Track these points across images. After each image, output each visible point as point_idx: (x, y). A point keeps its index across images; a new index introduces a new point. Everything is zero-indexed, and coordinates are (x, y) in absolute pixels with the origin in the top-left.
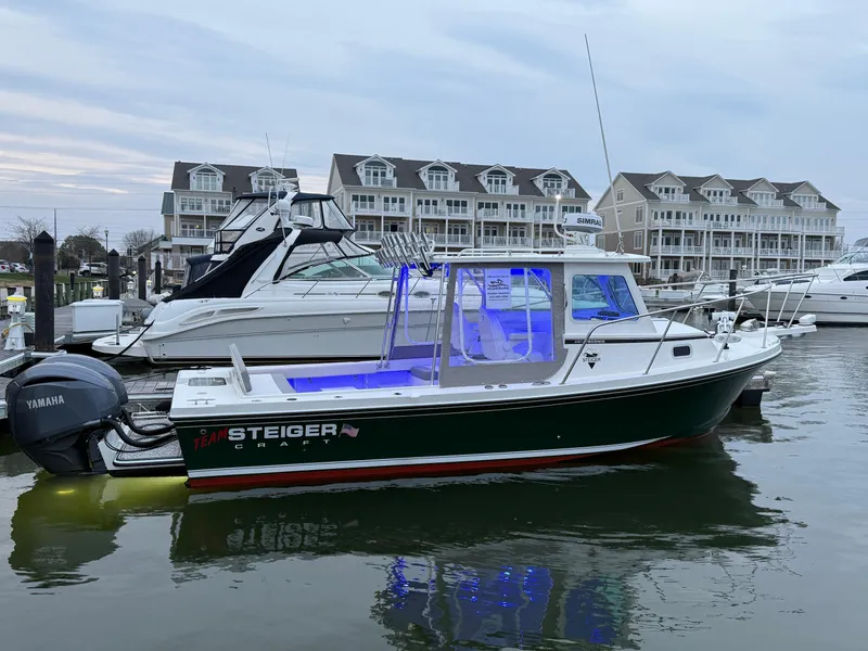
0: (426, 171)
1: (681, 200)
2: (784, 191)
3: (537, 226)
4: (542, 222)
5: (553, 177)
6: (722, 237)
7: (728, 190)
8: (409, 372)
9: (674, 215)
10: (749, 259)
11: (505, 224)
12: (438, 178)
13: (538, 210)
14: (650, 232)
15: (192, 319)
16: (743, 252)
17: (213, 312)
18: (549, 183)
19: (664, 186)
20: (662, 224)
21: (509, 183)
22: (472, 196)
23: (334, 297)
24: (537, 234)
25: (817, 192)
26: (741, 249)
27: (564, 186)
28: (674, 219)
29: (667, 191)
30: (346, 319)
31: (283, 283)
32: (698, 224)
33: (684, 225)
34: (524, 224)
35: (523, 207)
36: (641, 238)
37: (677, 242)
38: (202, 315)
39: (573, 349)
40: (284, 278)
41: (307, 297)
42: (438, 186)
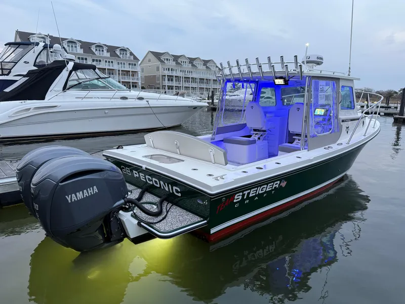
0: (66, 43)
1: (172, 64)
2: (206, 62)
3: (119, 71)
4: (121, 69)
5: (123, 50)
6: (187, 78)
7: (188, 61)
8: (222, 141)
9: (170, 70)
10: (196, 88)
11: (105, 69)
12: (72, 46)
13: (118, 64)
14: (162, 76)
15: (16, 113)
16: (194, 85)
17: (30, 108)
18: (122, 53)
19: (166, 58)
20: (166, 73)
21: (105, 51)
22: (89, 56)
23: (98, 100)
24: (119, 74)
25: (215, 64)
26: (193, 84)
27: (128, 55)
28: (170, 71)
29: (167, 60)
30: (106, 111)
31: (68, 92)
32: (179, 74)
33: (174, 74)
34: (113, 70)
35: (112, 62)
36: (159, 78)
37: (172, 80)
38: (22, 110)
39: (344, 125)
40: (68, 89)
41: (84, 100)
42: (72, 50)
